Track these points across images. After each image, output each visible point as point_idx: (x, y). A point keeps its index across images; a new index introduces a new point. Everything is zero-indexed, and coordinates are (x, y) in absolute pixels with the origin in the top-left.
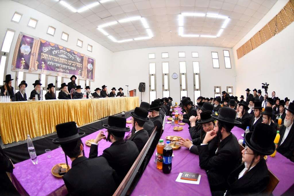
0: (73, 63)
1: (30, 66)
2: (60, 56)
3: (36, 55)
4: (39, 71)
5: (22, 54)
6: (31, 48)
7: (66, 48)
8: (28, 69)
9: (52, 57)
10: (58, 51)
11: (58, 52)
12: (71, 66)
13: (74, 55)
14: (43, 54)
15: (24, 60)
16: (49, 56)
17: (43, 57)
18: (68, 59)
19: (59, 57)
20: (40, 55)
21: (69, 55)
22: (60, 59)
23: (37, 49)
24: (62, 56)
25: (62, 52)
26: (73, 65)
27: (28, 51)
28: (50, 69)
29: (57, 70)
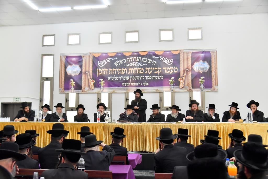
0: (156, 70)
1: (83, 86)
2: (129, 65)
3: (89, 73)
4: (97, 90)
5: (70, 75)
6: (81, 67)
7: (138, 52)
8: (81, 90)
9: (115, 69)
10: (124, 59)
11: (125, 61)
12: (153, 74)
13: (157, 58)
14: (100, 70)
15: (74, 81)
16: (110, 70)
17: (101, 74)
18: (144, 67)
19: (127, 68)
20: (95, 71)
21: (145, 60)
22: (129, 69)
23: (90, 66)
24: (132, 64)
25: (130, 60)
26: (155, 72)
27: (77, 71)
28: (112, 85)
29: (125, 84)
